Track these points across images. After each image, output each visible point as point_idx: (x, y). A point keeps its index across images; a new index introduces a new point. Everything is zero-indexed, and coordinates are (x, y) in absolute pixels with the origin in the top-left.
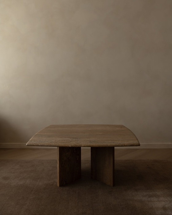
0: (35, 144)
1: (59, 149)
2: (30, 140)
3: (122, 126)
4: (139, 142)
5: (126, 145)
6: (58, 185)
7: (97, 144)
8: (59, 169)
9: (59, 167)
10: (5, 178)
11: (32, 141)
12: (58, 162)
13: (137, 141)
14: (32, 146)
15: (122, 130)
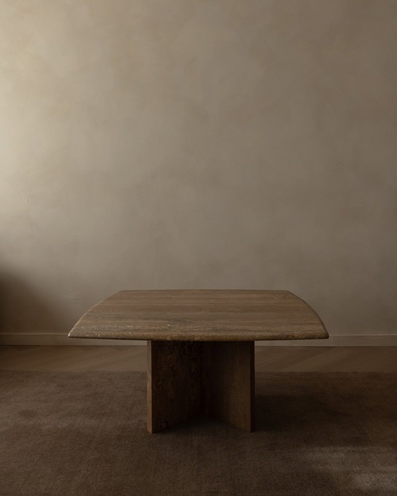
0: (87, 333)
1: (152, 346)
2: (76, 324)
3: (286, 294)
4: (325, 329)
5: (296, 335)
6: (150, 429)
7: (229, 334)
8: (152, 393)
9: (152, 388)
10: (27, 414)
11: (80, 327)
12: (150, 376)
13: (321, 327)
14: (81, 338)
15: (285, 303)
